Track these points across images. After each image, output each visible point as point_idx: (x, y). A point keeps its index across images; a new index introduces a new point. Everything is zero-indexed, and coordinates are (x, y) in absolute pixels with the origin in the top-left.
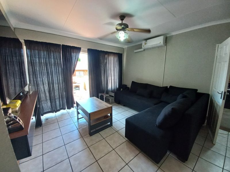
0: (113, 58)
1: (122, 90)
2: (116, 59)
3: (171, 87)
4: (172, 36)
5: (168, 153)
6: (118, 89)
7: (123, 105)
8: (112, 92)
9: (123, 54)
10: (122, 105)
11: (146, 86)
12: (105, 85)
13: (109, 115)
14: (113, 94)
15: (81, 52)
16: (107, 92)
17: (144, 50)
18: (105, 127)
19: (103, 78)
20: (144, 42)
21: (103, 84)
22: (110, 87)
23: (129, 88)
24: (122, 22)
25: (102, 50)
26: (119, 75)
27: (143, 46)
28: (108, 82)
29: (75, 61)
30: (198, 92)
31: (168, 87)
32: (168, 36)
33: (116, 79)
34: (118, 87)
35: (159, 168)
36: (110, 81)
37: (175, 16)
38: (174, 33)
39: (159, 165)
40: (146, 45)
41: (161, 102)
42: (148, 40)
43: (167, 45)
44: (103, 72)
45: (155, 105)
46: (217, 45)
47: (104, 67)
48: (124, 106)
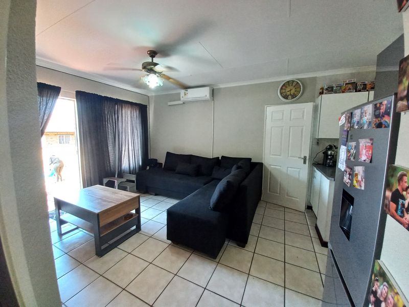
0: (131, 112)
1: (148, 168)
2: (136, 113)
3: (223, 157)
4: (220, 89)
5: (226, 243)
6: (142, 168)
7: (154, 194)
8: (130, 173)
9: (148, 106)
10: (151, 195)
11: (190, 158)
12: (115, 161)
13: (134, 212)
14: (133, 178)
15: (59, 97)
16: (121, 174)
17: (184, 103)
18: (125, 235)
19: (110, 148)
20: (182, 92)
21: (111, 159)
22: (125, 165)
23: (162, 164)
24: (152, 60)
25: (107, 96)
26: (143, 143)
27: (183, 97)
28: (121, 156)
29: (45, 114)
30: (252, 161)
31: (220, 159)
32: (215, 88)
33: (137, 149)
34: (141, 164)
35: (218, 263)
36: (126, 153)
37: (222, 66)
38: (222, 86)
39: (217, 260)
40: (186, 96)
41: (213, 179)
42: (189, 90)
43: (215, 100)
44: (110, 137)
45: (205, 184)
46: (266, 106)
47: (112, 128)
48: (156, 195)
